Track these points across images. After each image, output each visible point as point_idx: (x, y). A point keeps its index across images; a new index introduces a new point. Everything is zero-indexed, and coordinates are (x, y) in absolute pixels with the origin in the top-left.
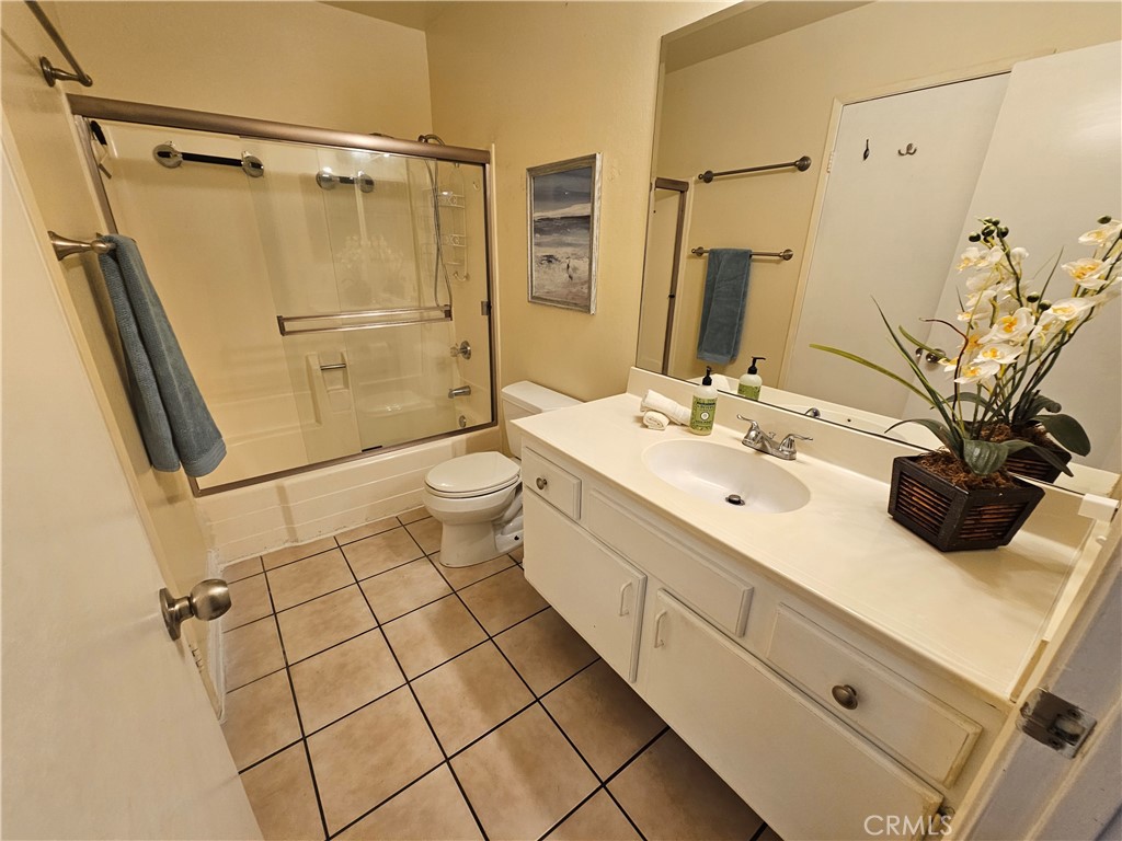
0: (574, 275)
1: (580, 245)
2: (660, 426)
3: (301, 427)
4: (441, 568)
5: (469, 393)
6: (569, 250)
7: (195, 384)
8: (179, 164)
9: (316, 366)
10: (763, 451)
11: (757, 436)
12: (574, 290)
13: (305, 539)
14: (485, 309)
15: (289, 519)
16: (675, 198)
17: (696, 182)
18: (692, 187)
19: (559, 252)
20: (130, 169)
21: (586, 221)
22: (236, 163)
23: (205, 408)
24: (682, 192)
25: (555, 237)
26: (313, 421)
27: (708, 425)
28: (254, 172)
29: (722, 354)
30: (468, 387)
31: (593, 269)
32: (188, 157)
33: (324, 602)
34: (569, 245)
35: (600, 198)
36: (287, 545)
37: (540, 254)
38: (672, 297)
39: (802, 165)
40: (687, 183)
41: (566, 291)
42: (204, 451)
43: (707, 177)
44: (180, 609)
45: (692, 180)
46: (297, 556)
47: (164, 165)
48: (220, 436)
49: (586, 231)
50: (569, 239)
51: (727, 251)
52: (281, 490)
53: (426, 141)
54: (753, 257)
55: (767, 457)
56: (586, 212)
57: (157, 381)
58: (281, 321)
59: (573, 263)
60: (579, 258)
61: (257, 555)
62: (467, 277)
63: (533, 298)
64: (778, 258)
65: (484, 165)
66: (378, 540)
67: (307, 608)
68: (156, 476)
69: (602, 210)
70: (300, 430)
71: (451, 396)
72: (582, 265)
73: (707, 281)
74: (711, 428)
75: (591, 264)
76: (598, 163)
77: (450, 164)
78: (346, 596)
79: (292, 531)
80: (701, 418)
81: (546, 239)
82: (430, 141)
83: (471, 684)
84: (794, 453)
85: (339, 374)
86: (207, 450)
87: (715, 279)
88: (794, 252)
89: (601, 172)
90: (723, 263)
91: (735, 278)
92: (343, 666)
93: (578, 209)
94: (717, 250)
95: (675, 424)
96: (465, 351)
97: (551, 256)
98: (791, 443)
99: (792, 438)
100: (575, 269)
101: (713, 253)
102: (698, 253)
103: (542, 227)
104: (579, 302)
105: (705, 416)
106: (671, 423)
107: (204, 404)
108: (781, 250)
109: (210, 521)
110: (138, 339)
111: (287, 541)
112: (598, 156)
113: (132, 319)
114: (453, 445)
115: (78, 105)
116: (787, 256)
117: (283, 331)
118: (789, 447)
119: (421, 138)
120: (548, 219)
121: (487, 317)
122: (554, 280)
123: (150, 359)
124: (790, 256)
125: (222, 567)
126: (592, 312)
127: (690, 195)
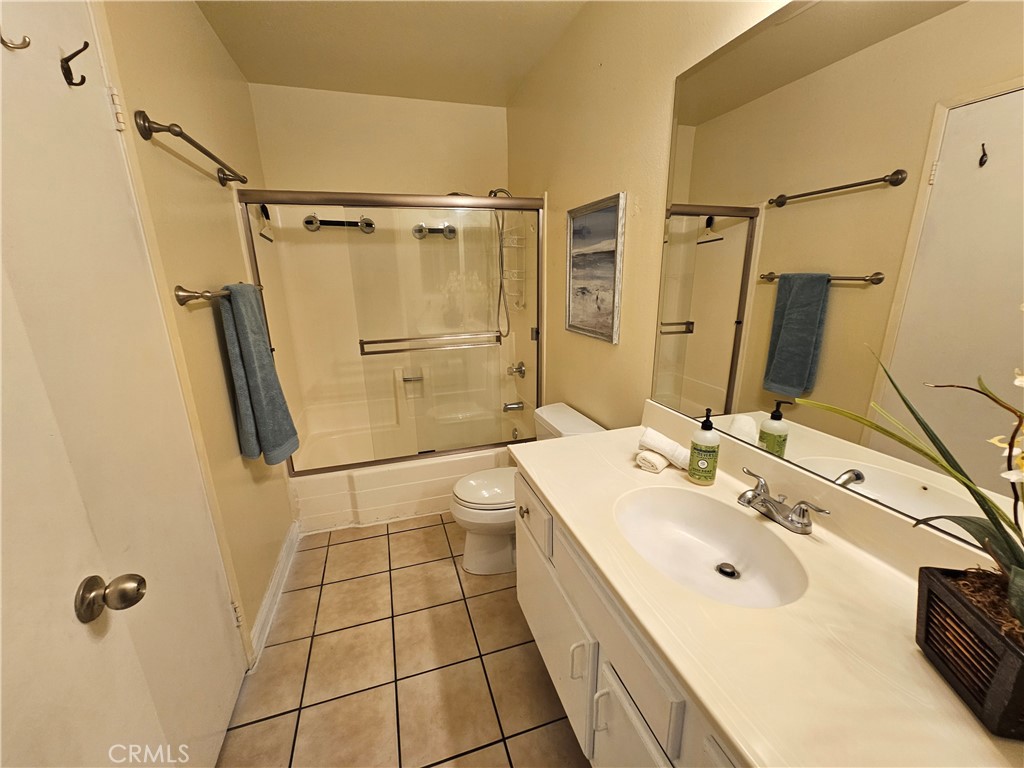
0: (602, 307)
1: (606, 278)
2: (653, 468)
3: (371, 428)
4: (461, 572)
5: (522, 408)
6: (598, 282)
7: (281, 393)
8: (318, 228)
9: (399, 378)
10: (768, 516)
11: (755, 497)
12: (601, 320)
13: (366, 522)
14: (534, 334)
15: (355, 505)
16: (745, 224)
17: (767, 208)
18: (763, 213)
19: (592, 285)
20: (288, 235)
21: (612, 254)
22: (355, 224)
23: (286, 411)
24: (751, 218)
25: (588, 270)
26: (394, 422)
27: (708, 476)
28: (368, 229)
29: (793, 386)
30: (522, 403)
31: (616, 301)
32: (323, 223)
33: (358, 583)
34: (599, 278)
35: (624, 233)
36: (352, 526)
37: (576, 286)
38: (739, 323)
39: (896, 179)
40: (758, 209)
41: (594, 321)
42: (277, 445)
43: (781, 202)
44: (94, 597)
45: (763, 206)
46: (357, 536)
47: (308, 229)
48: (296, 434)
49: (611, 265)
50: (598, 273)
51: (800, 276)
52: (351, 479)
53: (495, 195)
54: (833, 281)
55: (771, 525)
56: (612, 248)
57: (249, 390)
58: (362, 343)
59: (602, 294)
60: (605, 290)
61: (329, 530)
62: (524, 306)
63: (570, 326)
64: (863, 282)
65: (538, 211)
66: (420, 534)
67: (346, 585)
68: (243, 460)
69: (623, 245)
70: (370, 431)
71: (506, 409)
72: (607, 296)
73: (776, 308)
74: (712, 477)
75: (614, 297)
76: (622, 202)
77: (517, 212)
78: (378, 581)
79: (356, 514)
80: (701, 465)
81: (581, 272)
82: (498, 195)
83: (449, 699)
84: (809, 525)
85: (418, 385)
86: (281, 445)
87: (785, 304)
88: (887, 275)
89: (625, 209)
90: (795, 288)
91: (809, 304)
92: (352, 647)
93: (605, 245)
94: (788, 275)
95: (676, 468)
96: (521, 371)
97: (584, 289)
98: (803, 513)
99: (803, 506)
100: (603, 300)
101: (785, 279)
102: (769, 278)
103: (579, 262)
104: (603, 332)
105: (703, 464)
106: (670, 465)
107: (287, 408)
108: (869, 274)
109: (297, 496)
110: (239, 358)
111: (351, 522)
112: (622, 195)
113: (236, 344)
114: (497, 455)
115: (245, 197)
116: (876, 280)
117: (363, 353)
118: (803, 516)
119: (491, 192)
120: (584, 255)
121: (536, 342)
122: (586, 311)
123: (246, 373)
124: (881, 280)
125: (302, 536)
126: (615, 342)
127: (760, 221)
